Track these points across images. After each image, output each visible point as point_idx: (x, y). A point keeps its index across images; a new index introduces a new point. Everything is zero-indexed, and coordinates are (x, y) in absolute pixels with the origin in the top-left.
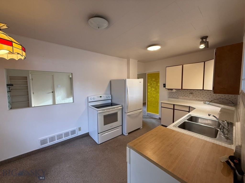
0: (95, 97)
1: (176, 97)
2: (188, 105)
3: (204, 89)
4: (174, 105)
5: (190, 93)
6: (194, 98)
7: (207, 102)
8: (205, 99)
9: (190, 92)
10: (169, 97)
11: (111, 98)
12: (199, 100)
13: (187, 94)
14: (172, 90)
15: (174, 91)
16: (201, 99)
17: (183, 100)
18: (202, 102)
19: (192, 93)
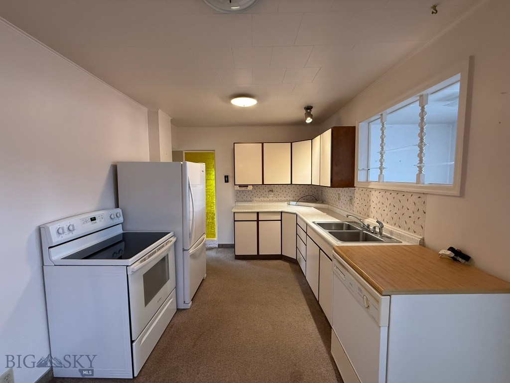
0: (75, 221)
1: (249, 199)
2: (280, 210)
3: (293, 183)
4: (258, 213)
5: (270, 191)
6: (275, 199)
7: (292, 203)
8: (288, 198)
9: (269, 189)
10: (237, 201)
11: (121, 220)
12: (282, 201)
13: (265, 193)
14: (246, 186)
15: (250, 188)
16: (284, 199)
17: (260, 204)
18: (286, 203)
19: (272, 191)
